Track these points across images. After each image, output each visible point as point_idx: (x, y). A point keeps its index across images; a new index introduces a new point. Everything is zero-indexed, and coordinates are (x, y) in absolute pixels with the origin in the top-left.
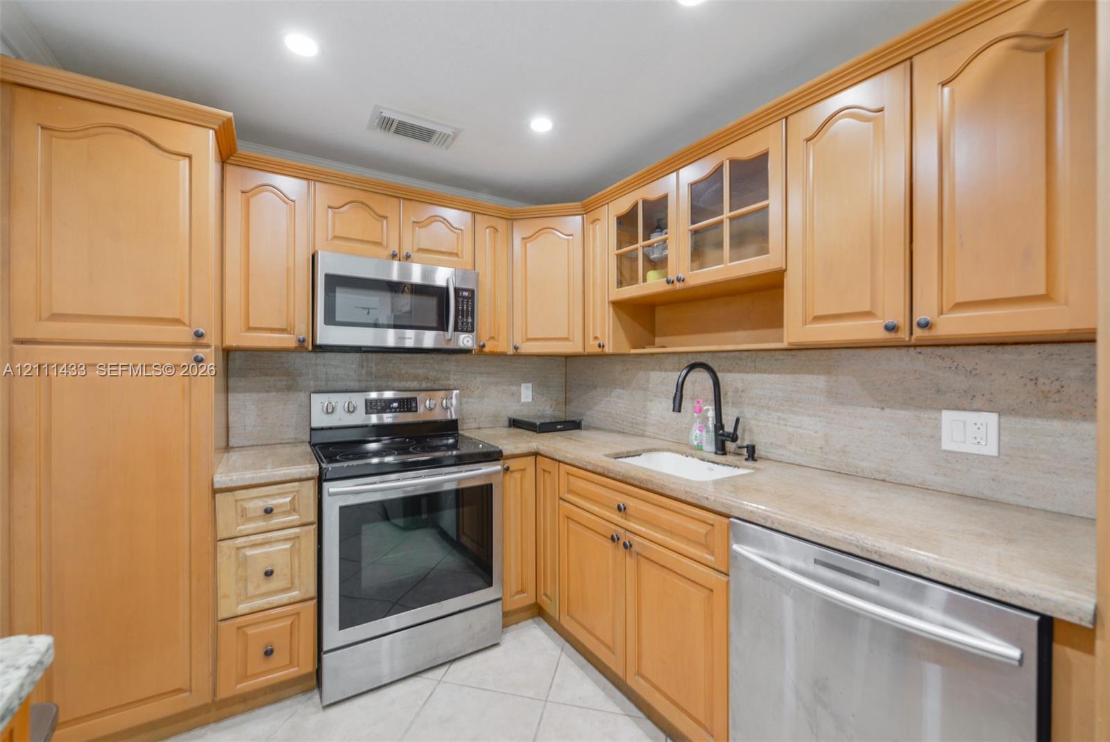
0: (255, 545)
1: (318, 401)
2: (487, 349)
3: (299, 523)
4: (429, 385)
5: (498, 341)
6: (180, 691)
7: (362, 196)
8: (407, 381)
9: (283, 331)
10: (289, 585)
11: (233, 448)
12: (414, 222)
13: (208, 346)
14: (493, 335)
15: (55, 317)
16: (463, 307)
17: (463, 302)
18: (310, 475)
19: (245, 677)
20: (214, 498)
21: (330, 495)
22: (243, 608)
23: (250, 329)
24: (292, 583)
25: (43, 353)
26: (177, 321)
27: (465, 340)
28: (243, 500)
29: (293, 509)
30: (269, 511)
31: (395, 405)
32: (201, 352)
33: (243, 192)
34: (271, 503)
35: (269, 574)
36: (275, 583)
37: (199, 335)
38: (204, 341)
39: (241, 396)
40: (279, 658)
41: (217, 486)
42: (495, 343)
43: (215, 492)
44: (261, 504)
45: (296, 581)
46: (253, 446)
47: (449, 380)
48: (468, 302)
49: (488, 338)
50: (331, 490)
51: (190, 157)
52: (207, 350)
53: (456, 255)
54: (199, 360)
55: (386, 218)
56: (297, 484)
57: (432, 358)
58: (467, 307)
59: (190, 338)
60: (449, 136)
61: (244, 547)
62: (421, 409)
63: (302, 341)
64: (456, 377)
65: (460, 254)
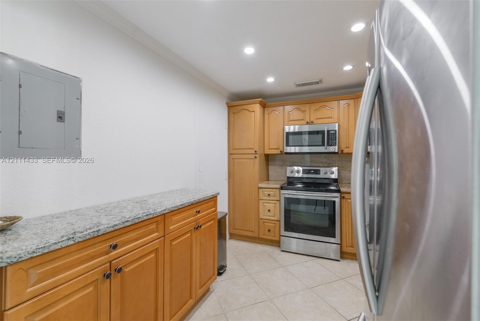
0: (267, 203)
1: (289, 169)
2: (345, 152)
3: (276, 200)
4: (327, 165)
5: (350, 148)
6: (252, 231)
7: (297, 106)
8: (319, 164)
9: (277, 149)
10: (274, 215)
11: (270, 180)
12: (315, 110)
13: (258, 154)
14: (347, 146)
15: (235, 149)
16: (331, 137)
17: (331, 135)
18: (278, 188)
19: (264, 235)
20: (259, 189)
21: (282, 193)
22: (264, 217)
23: (270, 149)
24: (275, 215)
25: (234, 156)
26: (252, 149)
27: (332, 149)
28: (264, 191)
29: (275, 196)
30: (269, 195)
31: (312, 171)
32: (256, 155)
33: (268, 114)
34: (270, 193)
35: (269, 211)
36: (271, 214)
37: (256, 151)
38: (257, 153)
39: (271, 167)
40: (272, 233)
41: (259, 187)
42: (349, 149)
43: (259, 188)
44: (268, 193)
45: (276, 215)
46: (274, 180)
47: (335, 163)
48: (333, 135)
49: (345, 147)
50: (282, 192)
51: (254, 111)
52: (257, 155)
53: (331, 118)
54: (256, 157)
55: (305, 111)
56: (275, 190)
57: (328, 156)
58: (333, 137)
59: (254, 152)
60: (318, 82)
61: (264, 203)
62: (321, 173)
63: (281, 152)
64: (338, 163)
65: (333, 118)
